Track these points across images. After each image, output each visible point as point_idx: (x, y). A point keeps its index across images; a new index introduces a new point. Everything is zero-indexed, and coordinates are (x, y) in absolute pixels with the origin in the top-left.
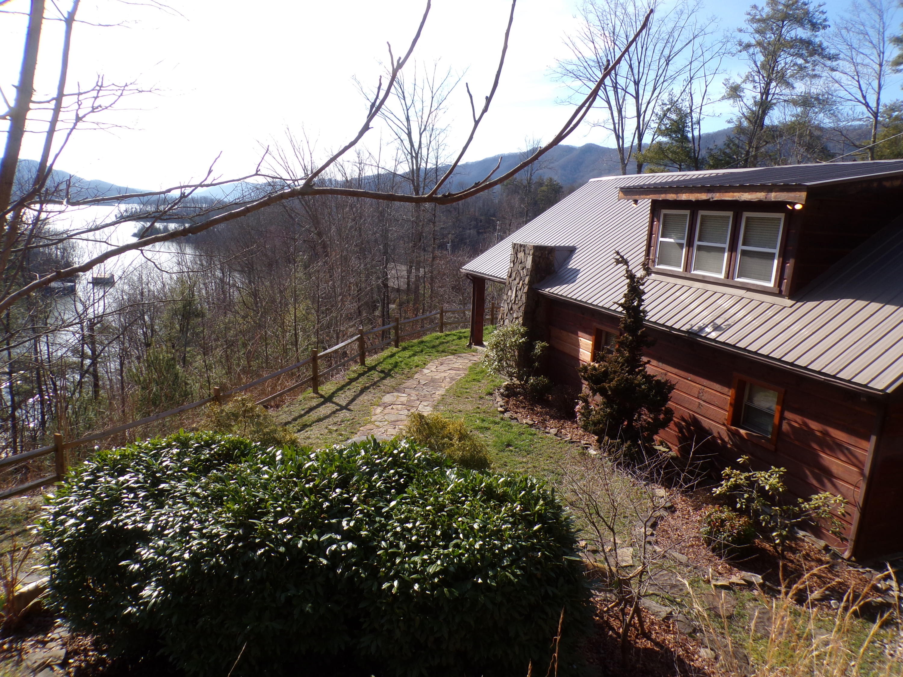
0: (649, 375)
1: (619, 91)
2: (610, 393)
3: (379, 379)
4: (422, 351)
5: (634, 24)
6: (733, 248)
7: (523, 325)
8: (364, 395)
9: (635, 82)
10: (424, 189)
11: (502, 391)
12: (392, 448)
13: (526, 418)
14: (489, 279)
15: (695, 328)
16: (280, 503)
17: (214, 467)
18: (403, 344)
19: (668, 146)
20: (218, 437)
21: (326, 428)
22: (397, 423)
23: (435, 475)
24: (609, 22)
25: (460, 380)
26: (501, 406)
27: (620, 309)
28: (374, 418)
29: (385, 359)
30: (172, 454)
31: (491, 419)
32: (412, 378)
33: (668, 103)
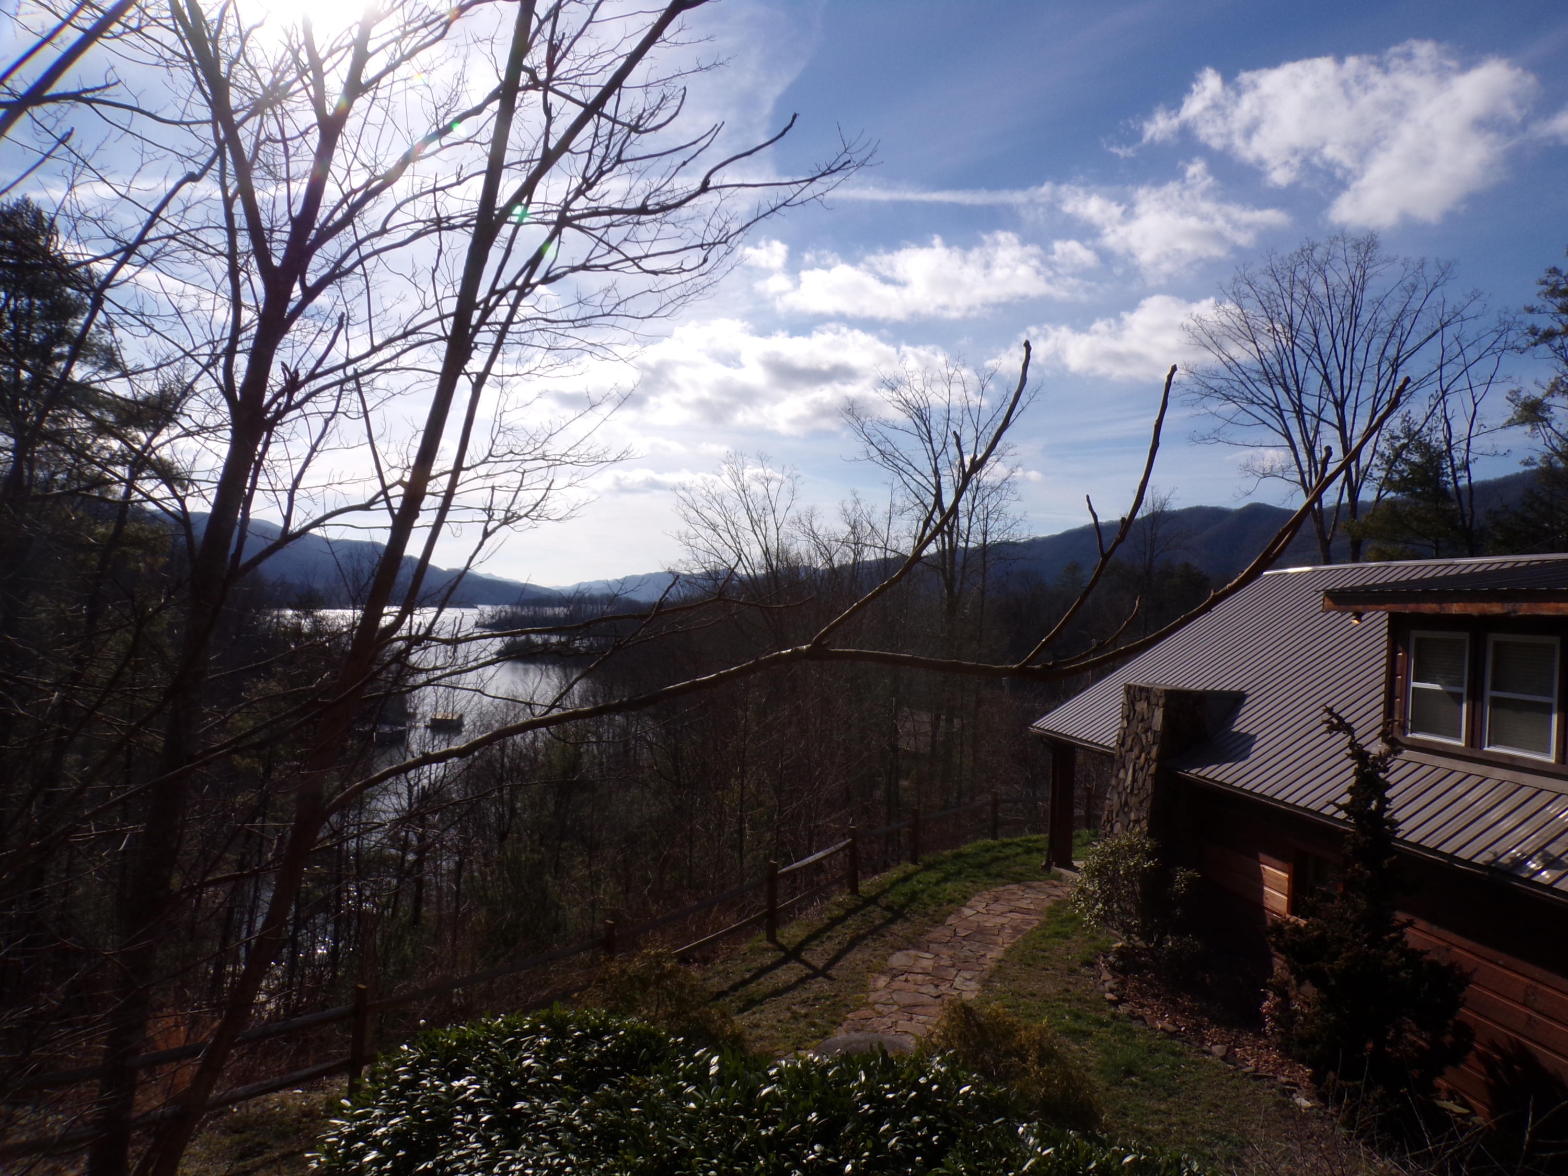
0: (1413, 951)
1: (1307, 418)
2: (1333, 983)
3: (882, 921)
4: (959, 873)
5: (1327, 310)
7: (1150, 834)
8: (855, 950)
9: (1335, 402)
10: (962, 583)
11: (1111, 959)
12: (916, 1072)
13: (1162, 1018)
14: (1083, 747)
15: (1504, 860)
16: (715, 1161)
17: (603, 1077)
18: (927, 858)
19: (1408, 509)
20: (613, 1022)
21: (789, 1009)
22: (917, 1010)
23: (997, 1135)
24: (1282, 310)
25: (1031, 932)
26: (1111, 991)
27: (1342, 815)
28: (873, 997)
29: (893, 885)
30: (539, 1045)
31: (1093, 1014)
32: (942, 923)
33: (1402, 435)
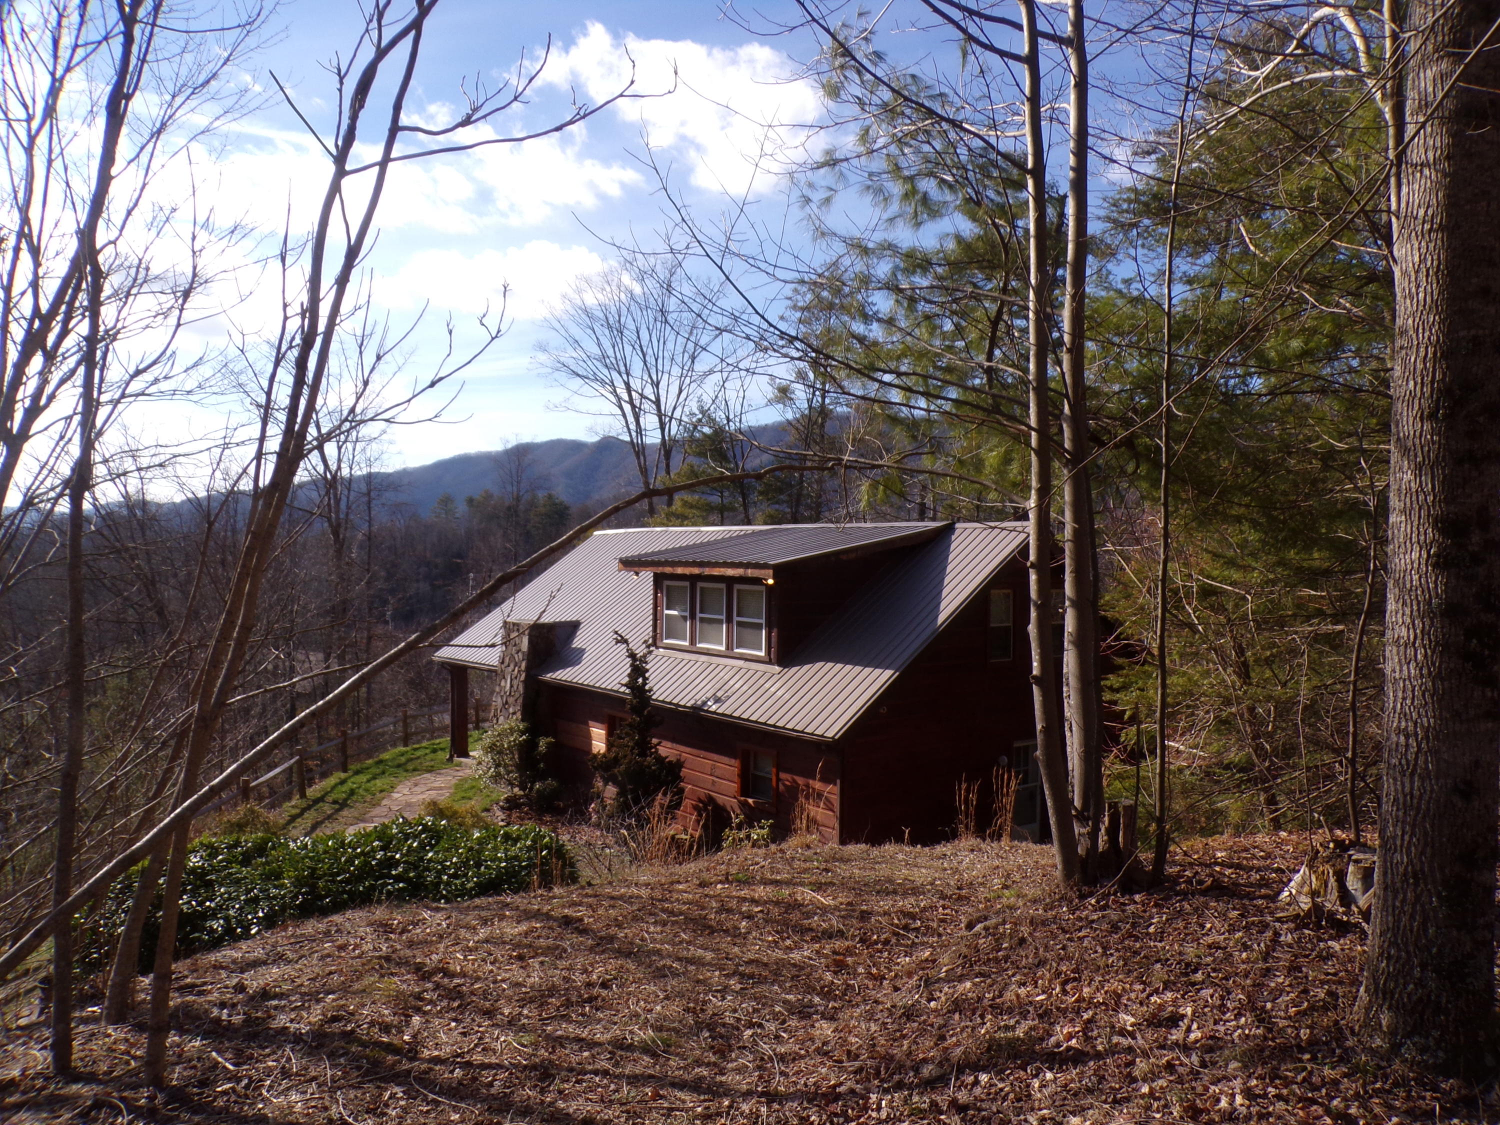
0: (661, 757)
2: (621, 779)
3: (332, 811)
4: (383, 773)
6: (729, 620)
7: (523, 720)
9: (653, 384)
11: (501, 804)
14: (474, 668)
15: (699, 703)
18: (354, 767)
25: (443, 800)
26: (503, 820)
29: (333, 788)
32: (379, 805)
33: (698, 412)
